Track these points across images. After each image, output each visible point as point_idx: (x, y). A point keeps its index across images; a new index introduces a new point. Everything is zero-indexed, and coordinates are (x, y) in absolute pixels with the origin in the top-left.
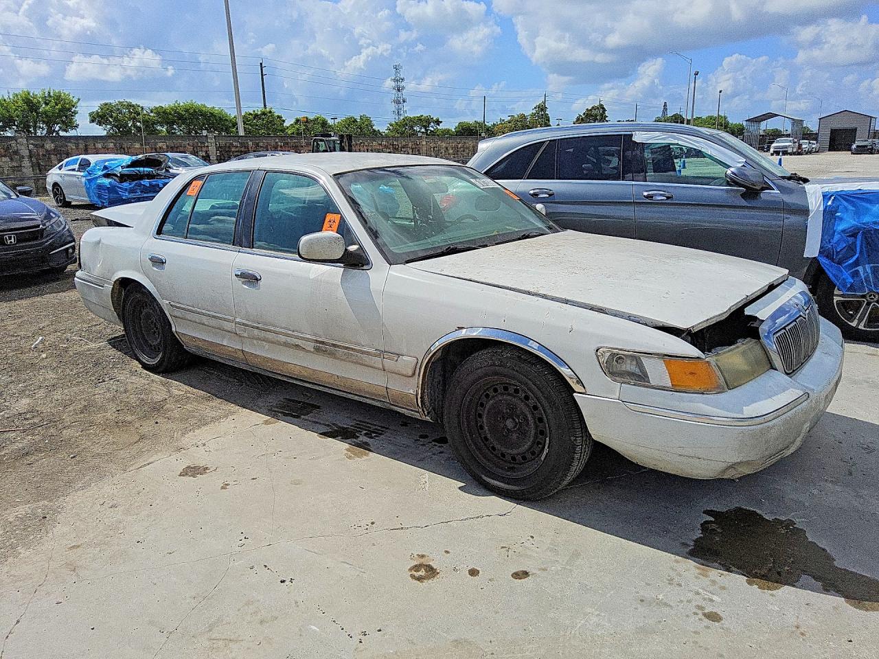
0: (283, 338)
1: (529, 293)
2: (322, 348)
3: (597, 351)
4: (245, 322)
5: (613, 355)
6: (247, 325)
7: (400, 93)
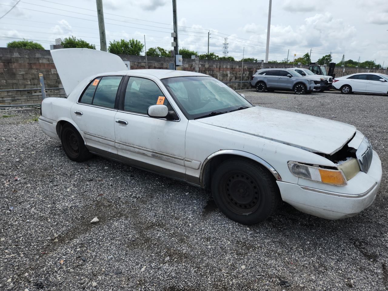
0: (137, 150)
1: (254, 135)
2: (156, 155)
3: (288, 162)
4: (119, 142)
5: (295, 165)
6: (120, 144)
7: (226, 50)
